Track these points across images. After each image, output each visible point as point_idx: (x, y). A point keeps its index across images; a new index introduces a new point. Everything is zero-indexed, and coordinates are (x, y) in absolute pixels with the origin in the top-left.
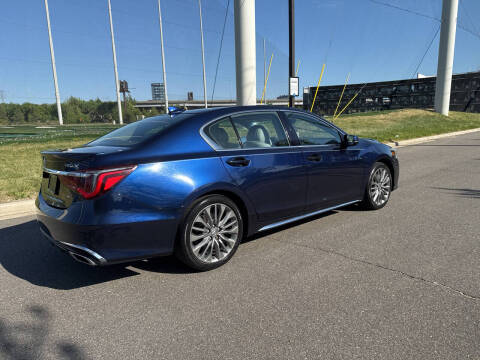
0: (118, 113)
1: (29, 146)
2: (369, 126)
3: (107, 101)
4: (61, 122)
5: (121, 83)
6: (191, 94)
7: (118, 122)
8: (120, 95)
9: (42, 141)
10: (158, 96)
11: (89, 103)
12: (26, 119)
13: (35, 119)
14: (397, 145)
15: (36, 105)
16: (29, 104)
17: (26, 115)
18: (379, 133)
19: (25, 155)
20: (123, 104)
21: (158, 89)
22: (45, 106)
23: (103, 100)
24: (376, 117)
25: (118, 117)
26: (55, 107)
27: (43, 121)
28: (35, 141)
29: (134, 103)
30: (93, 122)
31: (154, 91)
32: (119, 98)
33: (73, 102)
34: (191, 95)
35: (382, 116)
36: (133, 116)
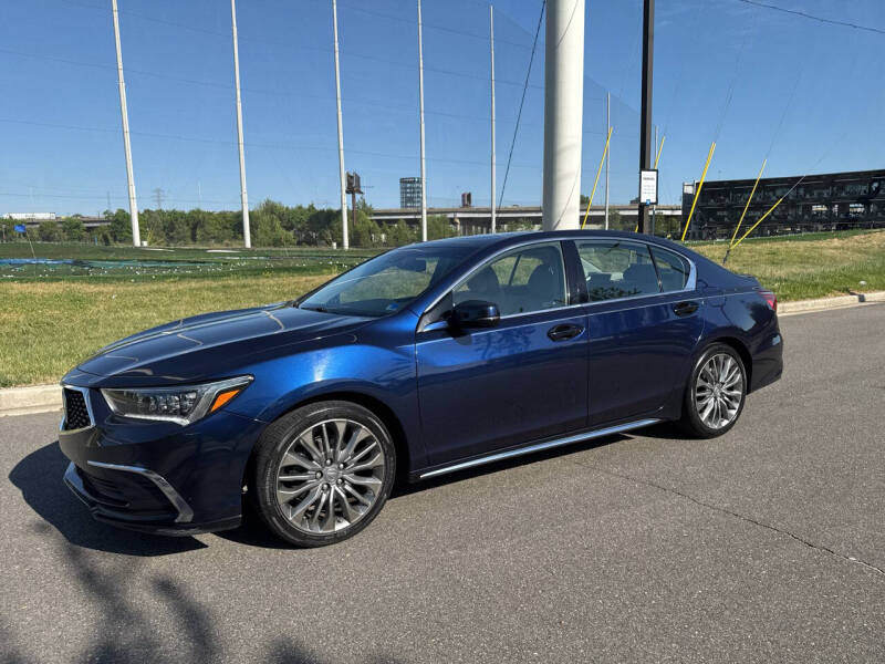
0: (341, 230)
1: (194, 284)
2: (804, 260)
3: (324, 207)
4: (248, 245)
5: (350, 178)
6: (469, 196)
7: (340, 244)
8: (347, 199)
9: (215, 276)
10: (411, 200)
11: (294, 211)
12: (194, 239)
13: (207, 239)
14: (862, 299)
15: (211, 214)
16: (199, 212)
17: (194, 229)
18: (824, 277)
19: (187, 298)
20: (351, 215)
21: (410, 188)
22: (223, 215)
23: (319, 207)
24: (823, 243)
25: (342, 237)
26: (239, 216)
27: (219, 240)
28: (205, 276)
29: (370, 212)
30: (299, 243)
31: (404, 190)
32: (345, 203)
33: (271, 209)
34: (467, 198)
35: (836, 242)
36: (366, 234)
